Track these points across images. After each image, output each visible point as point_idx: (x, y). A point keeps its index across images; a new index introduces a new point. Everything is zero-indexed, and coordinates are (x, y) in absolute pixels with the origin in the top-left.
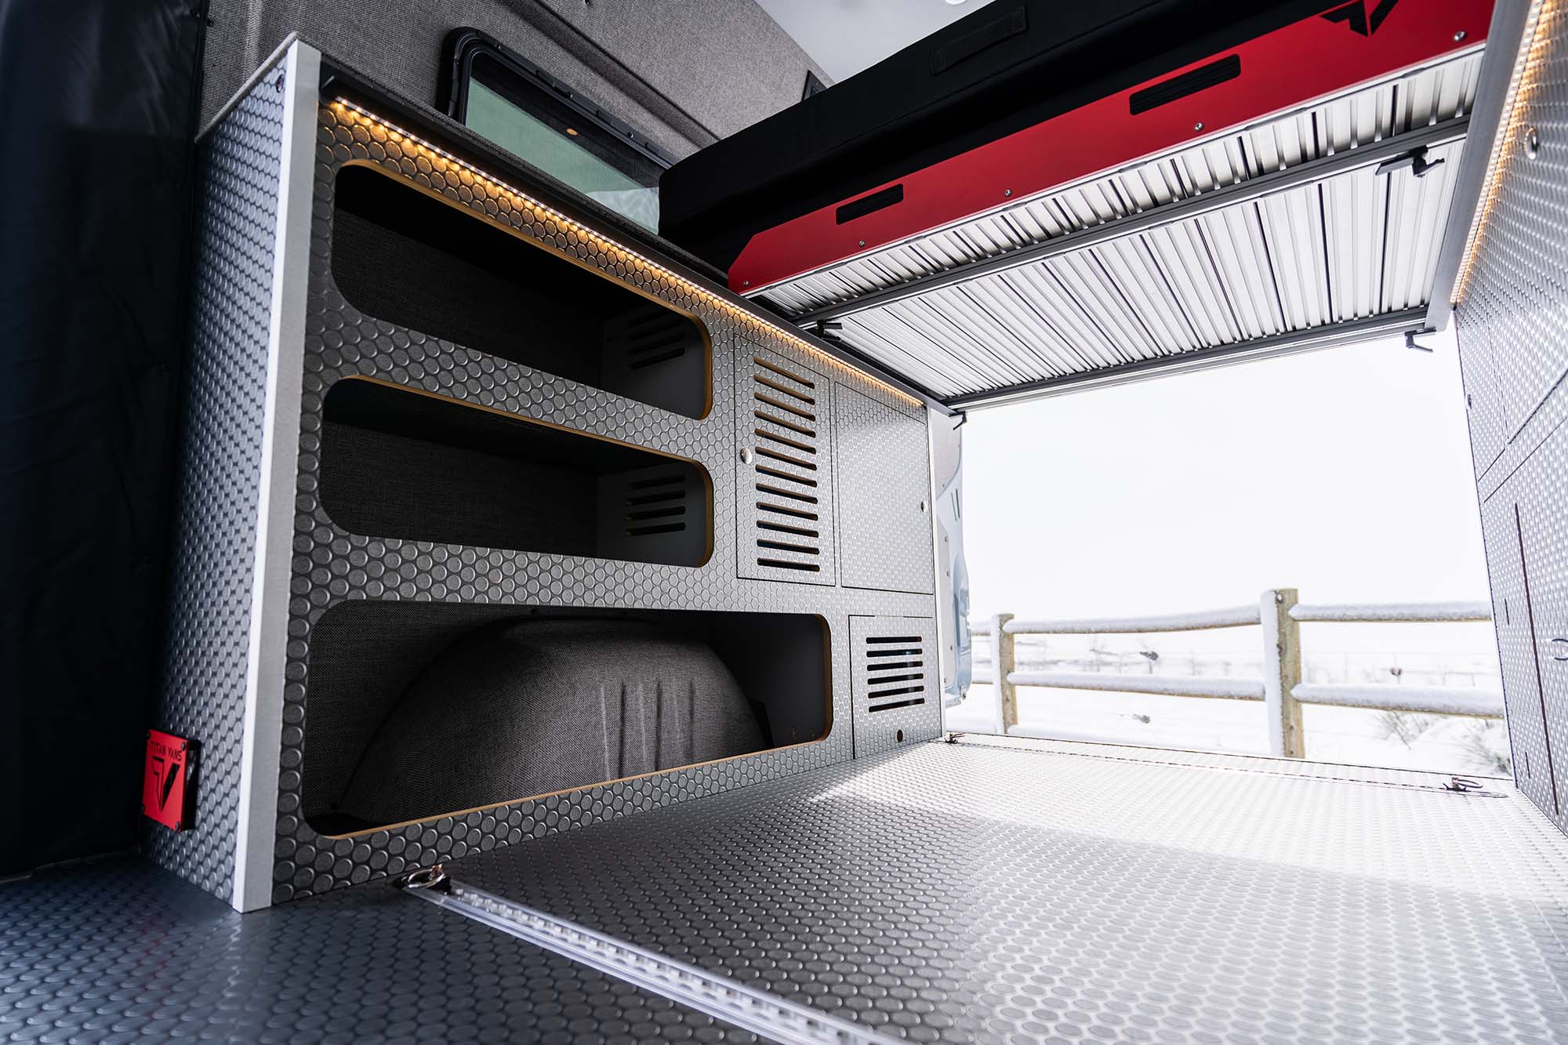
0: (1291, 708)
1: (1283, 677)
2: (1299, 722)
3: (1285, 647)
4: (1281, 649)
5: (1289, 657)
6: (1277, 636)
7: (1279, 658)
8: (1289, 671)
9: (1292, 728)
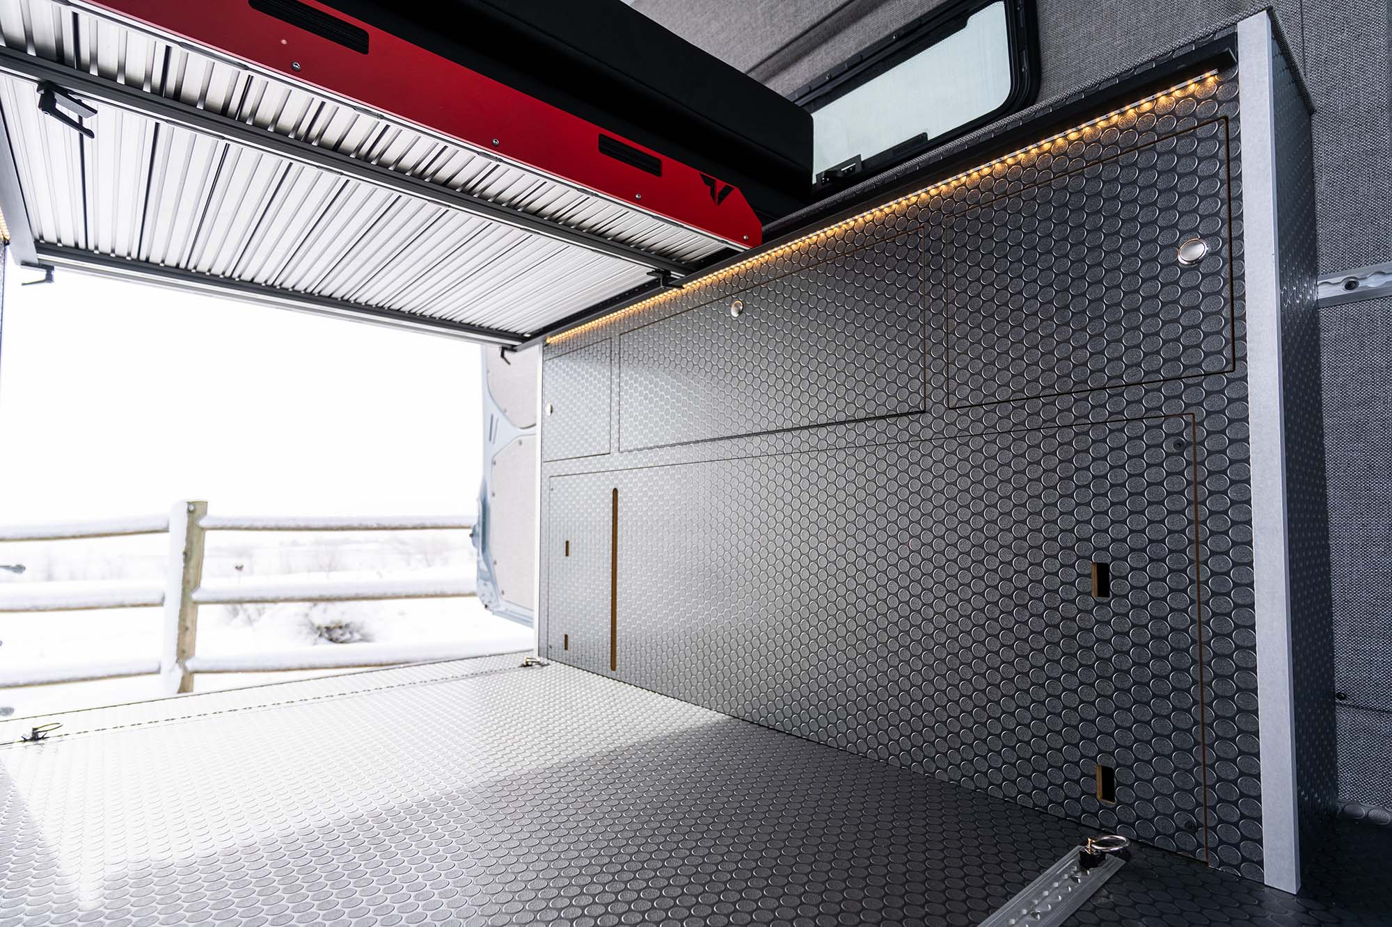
0: (189, 610)
1: (186, 582)
2: (194, 622)
3: (191, 555)
4: (187, 555)
5: (193, 563)
6: (184, 544)
7: (183, 565)
8: (191, 577)
9: (187, 629)
